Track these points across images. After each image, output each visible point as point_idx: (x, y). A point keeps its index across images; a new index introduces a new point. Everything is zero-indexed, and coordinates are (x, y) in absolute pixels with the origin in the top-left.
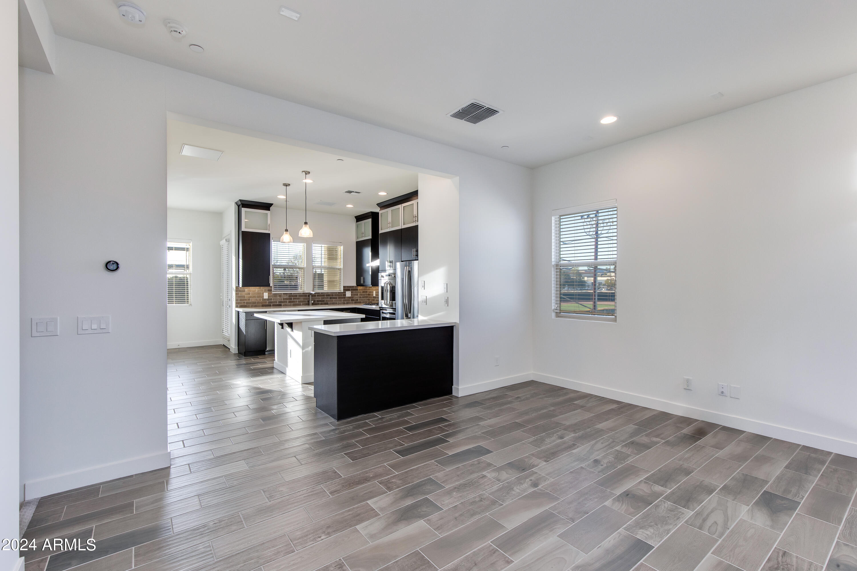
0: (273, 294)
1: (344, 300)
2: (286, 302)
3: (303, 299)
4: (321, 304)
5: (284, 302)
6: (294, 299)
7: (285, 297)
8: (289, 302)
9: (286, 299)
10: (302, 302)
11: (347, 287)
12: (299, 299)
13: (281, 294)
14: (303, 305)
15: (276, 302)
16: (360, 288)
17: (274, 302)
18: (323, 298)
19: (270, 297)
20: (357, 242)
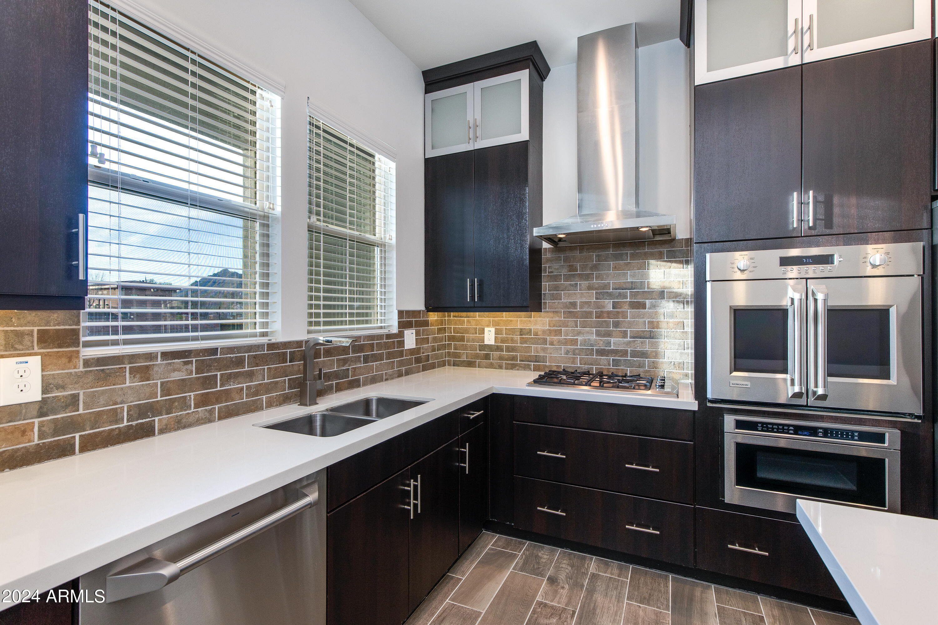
0: (87, 363)
1: (401, 364)
2: (184, 404)
3: (274, 374)
4: (339, 388)
5: (169, 407)
6: (227, 379)
7: (177, 376)
8: (203, 401)
9: (183, 385)
10: (268, 388)
11: (408, 312)
12: (250, 375)
13: (151, 356)
14: (270, 405)
15: (115, 416)
16: (433, 317)
17: (97, 419)
18: (345, 361)
19: (63, 387)
20: (430, 164)
